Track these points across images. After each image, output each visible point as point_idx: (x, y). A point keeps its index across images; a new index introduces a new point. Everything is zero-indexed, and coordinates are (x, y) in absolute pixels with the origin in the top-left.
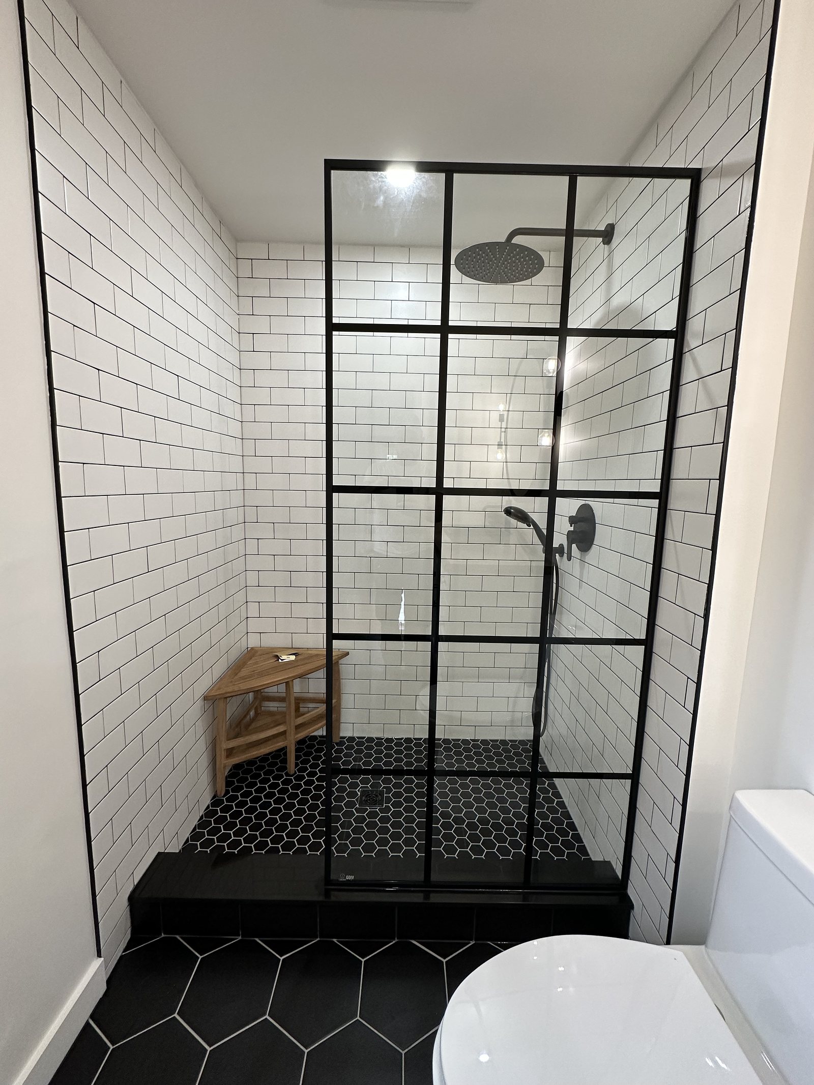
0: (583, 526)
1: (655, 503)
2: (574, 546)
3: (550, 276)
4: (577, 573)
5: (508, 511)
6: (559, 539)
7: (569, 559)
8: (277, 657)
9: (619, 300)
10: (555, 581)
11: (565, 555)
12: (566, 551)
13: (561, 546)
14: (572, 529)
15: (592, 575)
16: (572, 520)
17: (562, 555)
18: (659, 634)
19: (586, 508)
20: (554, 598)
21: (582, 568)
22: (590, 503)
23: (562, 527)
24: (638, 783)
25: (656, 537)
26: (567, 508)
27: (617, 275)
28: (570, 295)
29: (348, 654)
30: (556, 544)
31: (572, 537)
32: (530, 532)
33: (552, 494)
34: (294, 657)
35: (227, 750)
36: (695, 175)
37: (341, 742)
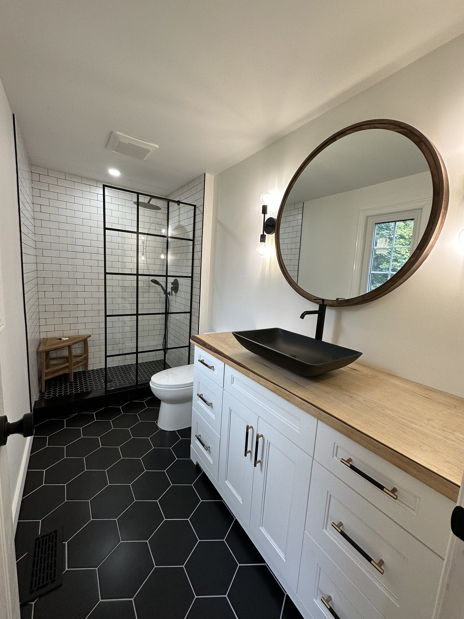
0: (176, 285)
1: (190, 279)
2: (173, 291)
4: (174, 300)
5: (152, 281)
6: (169, 290)
7: (172, 295)
8: (60, 339)
9: (182, 223)
10: (168, 304)
11: (171, 295)
12: (171, 293)
13: (169, 292)
14: (172, 286)
15: (179, 299)
16: (172, 284)
17: (170, 295)
18: (193, 310)
19: (176, 280)
21: (176, 298)
22: (177, 279)
23: (170, 286)
24: (190, 347)
25: (191, 287)
26: (171, 280)
27: (181, 216)
29: (90, 336)
30: (168, 292)
31: (172, 289)
32: (159, 288)
33: (167, 276)
34: (68, 338)
35: (46, 373)
36: (195, 206)
37: (89, 371)
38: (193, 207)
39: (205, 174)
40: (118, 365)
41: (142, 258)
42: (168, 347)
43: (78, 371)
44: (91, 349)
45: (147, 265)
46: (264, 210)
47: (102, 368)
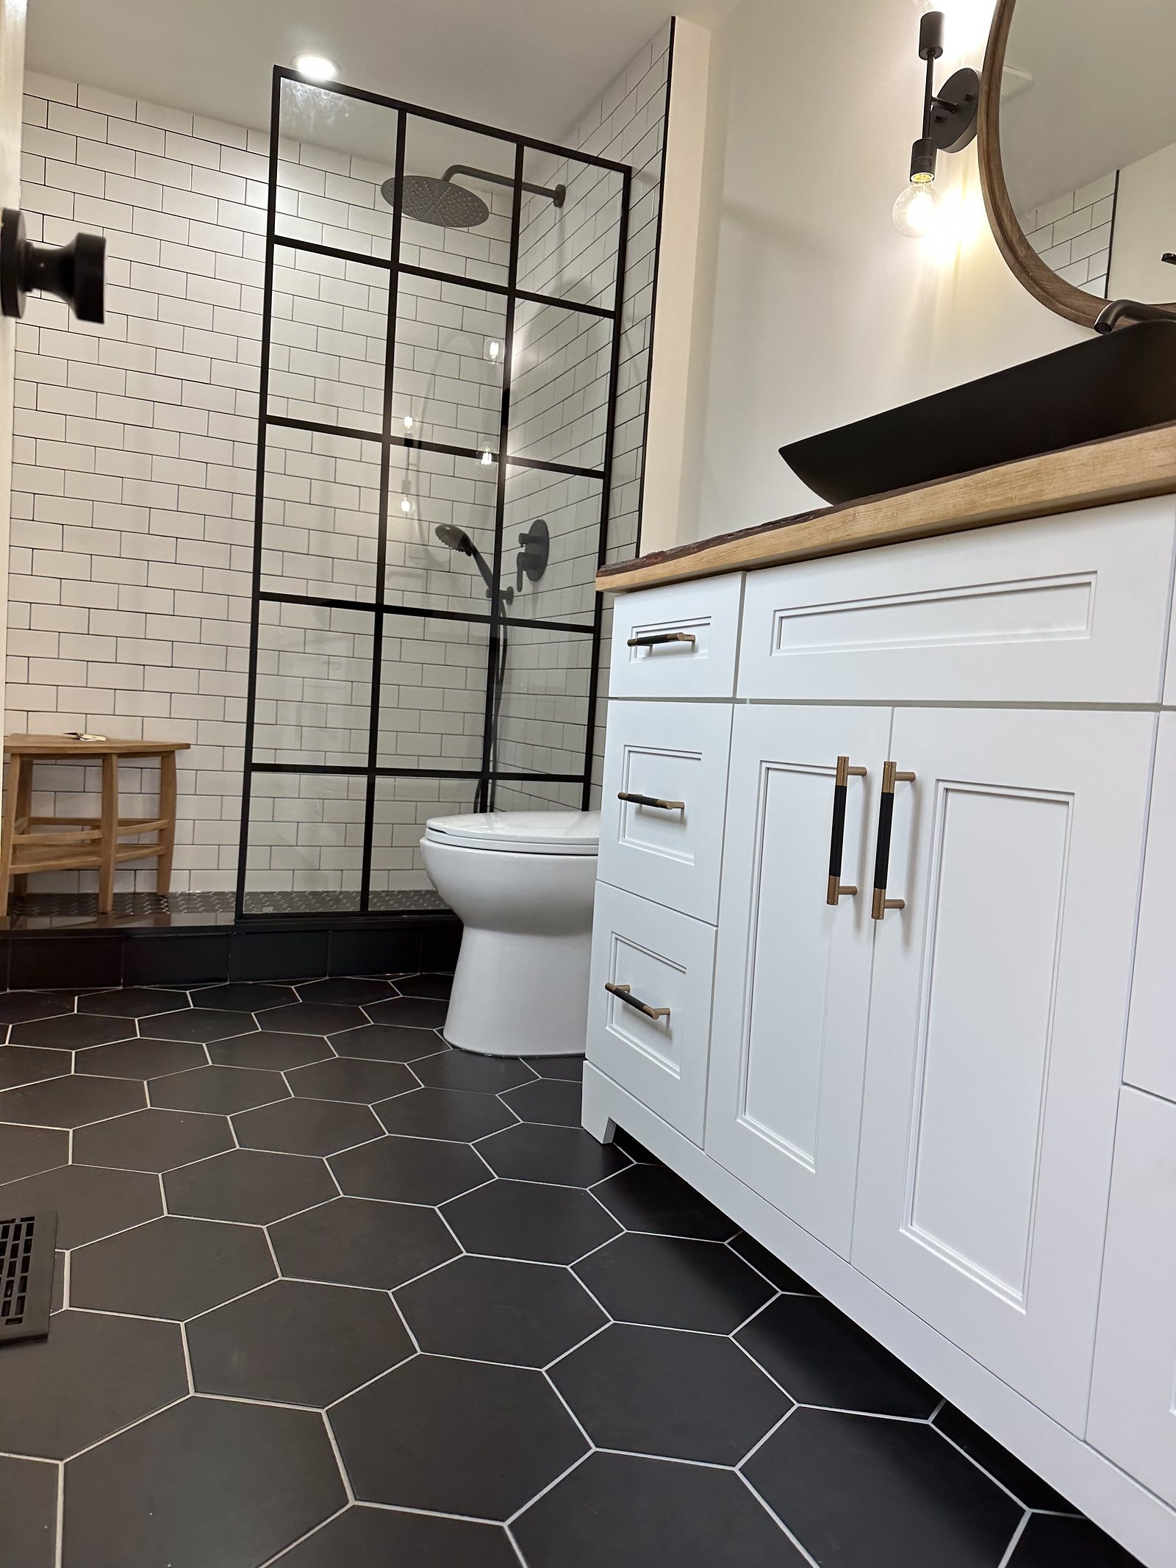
0: (536, 547)
2: (524, 573)
3: (496, 226)
6: (508, 573)
7: (520, 594)
8: (76, 736)
9: (571, 274)
11: (515, 595)
12: (515, 590)
14: (523, 550)
15: (547, 603)
16: (524, 540)
17: (510, 600)
19: (538, 527)
20: (500, 667)
21: (534, 604)
23: (511, 554)
27: (568, 245)
28: (519, 256)
29: (188, 747)
30: (503, 587)
31: (522, 563)
34: (104, 739)
35: (14, 846)
36: (627, 172)
37: (174, 896)
38: (621, 176)
39: (673, 19)
40: (290, 890)
41: (401, 506)
42: (501, 769)
43: (132, 891)
44: (186, 807)
45: (420, 526)
46: (930, 46)
47: (224, 893)
